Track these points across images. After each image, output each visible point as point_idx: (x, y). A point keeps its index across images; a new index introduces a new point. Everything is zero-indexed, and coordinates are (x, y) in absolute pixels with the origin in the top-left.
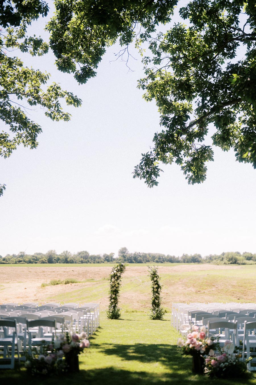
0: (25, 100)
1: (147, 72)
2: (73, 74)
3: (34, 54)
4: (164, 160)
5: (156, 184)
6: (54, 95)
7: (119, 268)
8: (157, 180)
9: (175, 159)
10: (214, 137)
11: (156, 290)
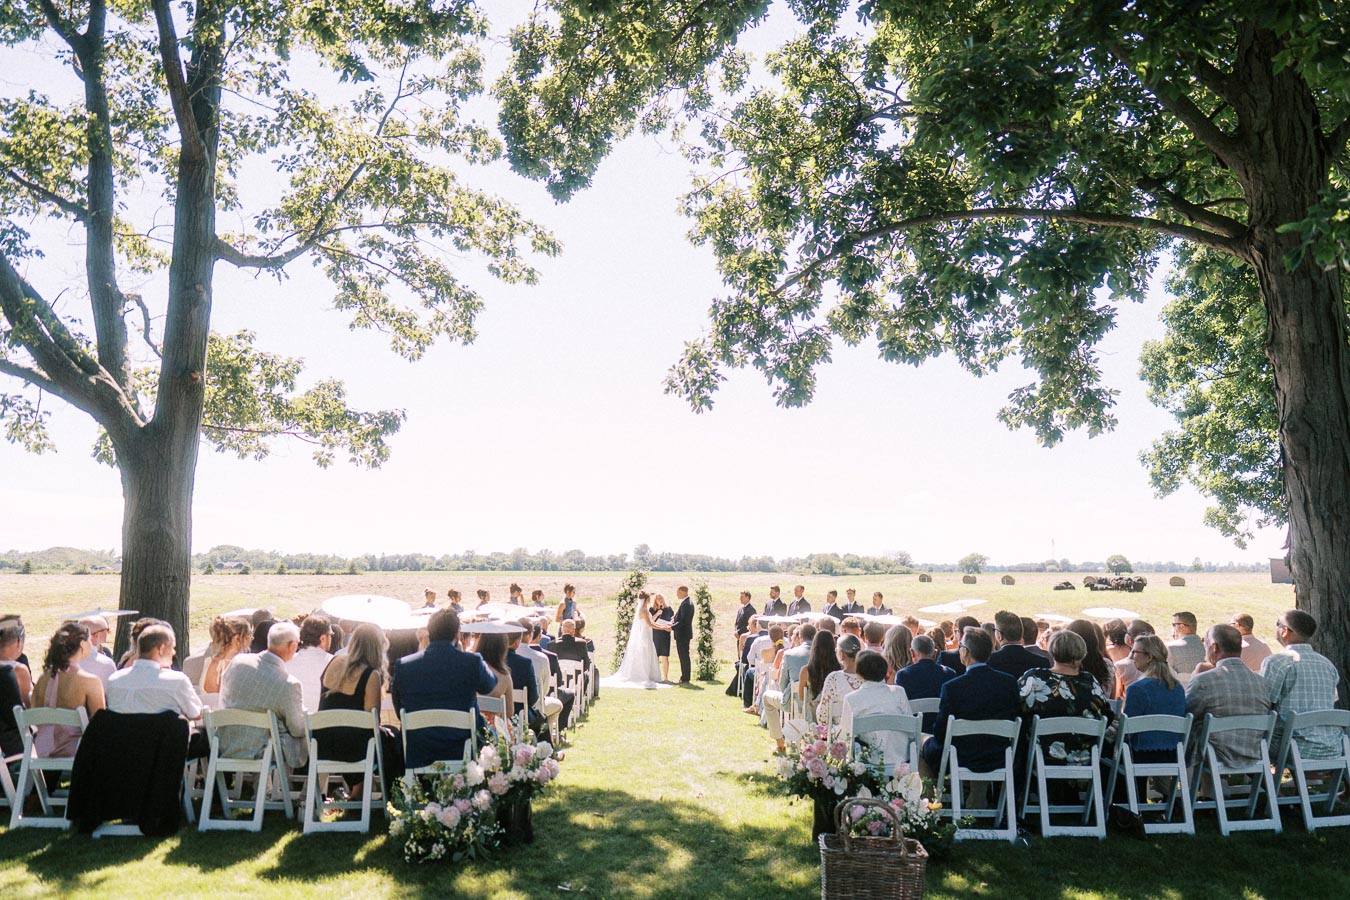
0: (448, 238)
1: (695, 181)
2: (543, 183)
3: (473, 161)
4: (727, 356)
5: (709, 404)
6: (506, 229)
7: (634, 580)
8: (713, 396)
9: (751, 357)
10: (830, 318)
11: (705, 623)
